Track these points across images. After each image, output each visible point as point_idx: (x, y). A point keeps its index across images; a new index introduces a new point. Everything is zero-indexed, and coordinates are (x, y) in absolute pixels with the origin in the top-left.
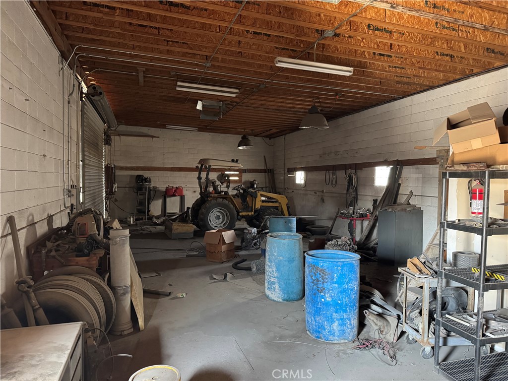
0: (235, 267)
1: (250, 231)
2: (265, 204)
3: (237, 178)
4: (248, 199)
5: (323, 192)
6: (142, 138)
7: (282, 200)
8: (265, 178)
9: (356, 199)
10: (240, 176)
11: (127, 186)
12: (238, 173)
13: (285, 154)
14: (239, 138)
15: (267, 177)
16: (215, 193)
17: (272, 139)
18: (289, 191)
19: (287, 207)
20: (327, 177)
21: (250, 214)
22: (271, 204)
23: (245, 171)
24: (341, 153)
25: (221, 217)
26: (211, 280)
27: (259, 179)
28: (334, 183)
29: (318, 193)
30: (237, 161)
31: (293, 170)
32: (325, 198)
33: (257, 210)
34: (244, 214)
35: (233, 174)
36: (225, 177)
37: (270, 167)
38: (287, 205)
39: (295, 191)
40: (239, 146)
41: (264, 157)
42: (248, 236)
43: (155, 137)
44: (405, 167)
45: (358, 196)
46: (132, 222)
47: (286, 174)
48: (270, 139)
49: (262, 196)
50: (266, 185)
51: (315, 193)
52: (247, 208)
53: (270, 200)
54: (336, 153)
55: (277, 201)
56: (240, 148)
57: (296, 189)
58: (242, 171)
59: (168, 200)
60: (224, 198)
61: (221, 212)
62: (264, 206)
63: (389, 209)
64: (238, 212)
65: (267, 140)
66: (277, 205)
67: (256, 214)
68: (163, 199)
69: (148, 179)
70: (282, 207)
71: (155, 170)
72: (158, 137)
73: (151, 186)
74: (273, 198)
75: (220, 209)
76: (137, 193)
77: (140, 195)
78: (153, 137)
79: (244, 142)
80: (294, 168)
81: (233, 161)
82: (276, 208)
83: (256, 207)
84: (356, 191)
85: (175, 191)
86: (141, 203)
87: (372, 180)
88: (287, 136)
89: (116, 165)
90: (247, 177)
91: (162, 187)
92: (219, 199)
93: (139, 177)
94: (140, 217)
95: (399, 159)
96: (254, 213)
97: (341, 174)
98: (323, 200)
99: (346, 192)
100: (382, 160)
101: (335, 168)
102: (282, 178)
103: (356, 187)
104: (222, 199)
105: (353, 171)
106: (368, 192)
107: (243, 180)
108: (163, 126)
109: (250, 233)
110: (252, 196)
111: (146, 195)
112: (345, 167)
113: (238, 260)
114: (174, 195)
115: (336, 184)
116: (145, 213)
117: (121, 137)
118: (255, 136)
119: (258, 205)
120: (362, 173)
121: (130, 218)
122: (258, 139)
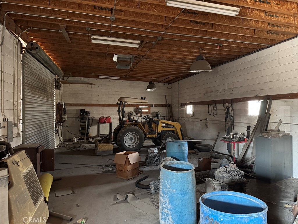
0: (138, 184)
1: (152, 151)
2: (165, 129)
3: (147, 111)
4: (152, 125)
5: (206, 120)
6: (84, 85)
7: (177, 126)
8: (166, 110)
9: (233, 125)
10: (149, 109)
11: (74, 117)
12: (148, 107)
13: (179, 94)
14: (147, 84)
15: (167, 109)
16: (129, 121)
17: (170, 84)
18: (182, 119)
19: (181, 131)
20: (210, 109)
21: (154, 136)
22: (169, 129)
23: (152, 106)
24: (220, 91)
25: (133, 138)
26: (114, 200)
27: (162, 111)
28: (215, 113)
29: (203, 121)
30: (145, 99)
31: (184, 105)
32: (208, 124)
33: (159, 133)
34: (150, 136)
35: (144, 108)
36: (139, 110)
37: (169, 102)
38: (181, 129)
39: (186, 119)
40: (147, 89)
41: (165, 96)
42: (151, 155)
43: (93, 84)
44: (274, 101)
45: (234, 123)
46: (76, 141)
47: (180, 108)
48: (169, 84)
49: (162, 123)
50: (166, 115)
51: (201, 120)
52: (152, 131)
53: (168, 126)
54: (216, 91)
55: (173, 127)
56: (149, 90)
57: (187, 118)
58: (150, 106)
59: (101, 125)
60: (135, 125)
61: (133, 135)
62: (164, 130)
63: (265, 135)
64: (145, 135)
65: (167, 85)
66: (173, 129)
67: (158, 136)
68: (98, 125)
69: (88, 112)
70: (177, 131)
71: (92, 106)
72: (95, 84)
73: (90, 117)
74: (170, 125)
75: (133, 133)
76: (80, 121)
77: (82, 123)
78: (91, 84)
79: (151, 86)
80: (185, 103)
81: (142, 98)
82: (173, 131)
83: (159, 131)
84: (233, 120)
85: (106, 120)
86: (83, 128)
87: (246, 111)
88: (180, 82)
89: (65, 103)
90: (154, 110)
91: (97, 117)
92: (132, 126)
93: (82, 110)
94: (82, 137)
95: (269, 95)
96: (157, 135)
97: (220, 107)
98: (207, 126)
99: (224, 120)
100: (253, 96)
101: (215, 102)
102: (177, 110)
103: (233, 116)
104: (133, 126)
105: (230, 105)
106: (243, 120)
107: (151, 112)
108: (97, 77)
109: (153, 153)
110: (155, 123)
111: (86, 122)
112: (223, 102)
113: (141, 176)
114: (105, 123)
115: (216, 114)
116: (85, 135)
117: (71, 84)
118: (159, 82)
119: (160, 129)
120: (237, 106)
121: (75, 138)
122: (161, 84)
